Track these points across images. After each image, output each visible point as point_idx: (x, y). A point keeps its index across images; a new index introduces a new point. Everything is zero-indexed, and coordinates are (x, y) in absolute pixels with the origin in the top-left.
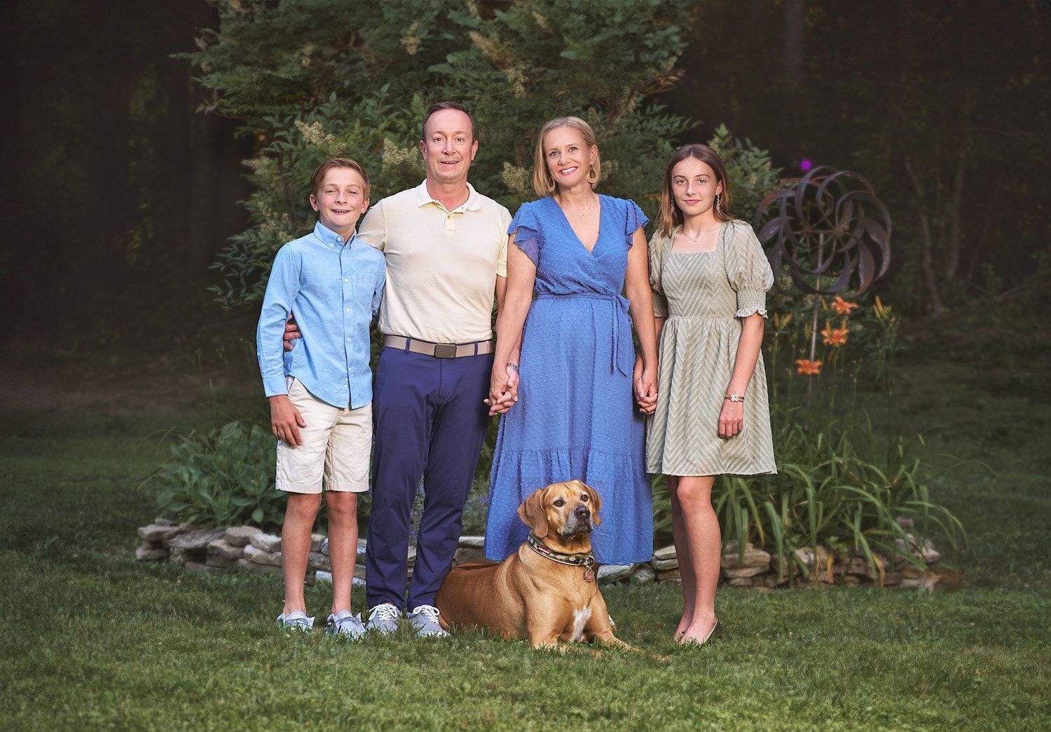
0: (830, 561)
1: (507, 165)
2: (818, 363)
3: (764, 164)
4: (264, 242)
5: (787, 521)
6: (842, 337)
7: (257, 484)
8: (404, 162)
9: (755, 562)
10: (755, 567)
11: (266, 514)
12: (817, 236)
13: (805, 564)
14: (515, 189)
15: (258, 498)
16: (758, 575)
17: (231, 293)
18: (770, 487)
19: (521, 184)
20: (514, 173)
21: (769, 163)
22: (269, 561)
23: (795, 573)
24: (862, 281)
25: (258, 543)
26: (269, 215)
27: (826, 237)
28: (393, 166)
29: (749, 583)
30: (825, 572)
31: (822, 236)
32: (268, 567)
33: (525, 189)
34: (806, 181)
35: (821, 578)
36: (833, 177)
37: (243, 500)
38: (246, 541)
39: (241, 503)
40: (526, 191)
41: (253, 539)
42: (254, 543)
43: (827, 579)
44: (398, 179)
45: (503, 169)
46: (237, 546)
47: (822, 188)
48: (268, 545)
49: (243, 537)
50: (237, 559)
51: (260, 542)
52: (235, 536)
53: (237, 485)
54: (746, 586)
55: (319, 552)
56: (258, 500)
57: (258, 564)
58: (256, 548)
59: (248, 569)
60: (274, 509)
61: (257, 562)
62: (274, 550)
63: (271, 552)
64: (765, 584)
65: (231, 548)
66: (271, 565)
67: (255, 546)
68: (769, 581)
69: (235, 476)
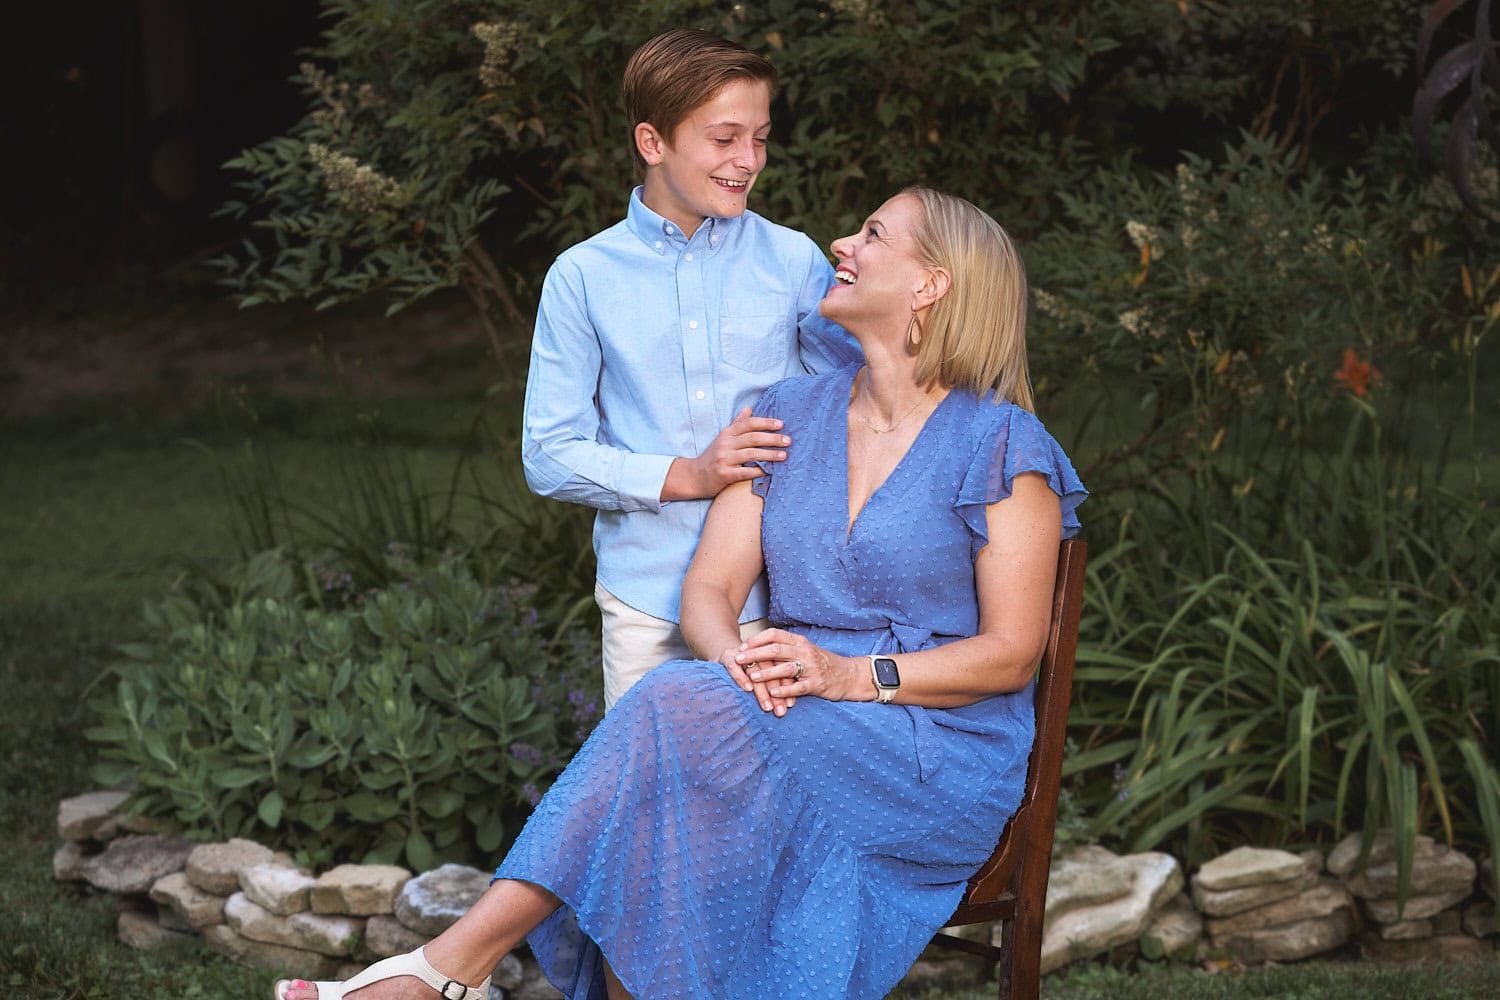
7: (267, 737)
9: (1439, 882)
10: (1439, 893)
11: (292, 801)
15: (274, 767)
16: (1445, 911)
17: (252, 267)
18: (1469, 698)
22: (280, 937)
25: (253, 890)
26: (329, 89)
29: (1428, 930)
32: (279, 950)
37: (236, 773)
38: (233, 885)
39: (236, 780)
41: (246, 879)
42: (247, 889)
46: (214, 895)
48: (274, 899)
49: (225, 870)
50: (215, 925)
51: (259, 890)
52: (210, 869)
53: (228, 733)
54: (1420, 940)
55: (391, 916)
56: (274, 771)
57: (254, 941)
58: (252, 901)
59: (235, 953)
60: (309, 792)
61: (252, 937)
62: (288, 910)
63: (282, 915)
64: (1465, 931)
65: (199, 898)
66: (284, 946)
67: (251, 896)
68: (1474, 923)
69: (225, 713)
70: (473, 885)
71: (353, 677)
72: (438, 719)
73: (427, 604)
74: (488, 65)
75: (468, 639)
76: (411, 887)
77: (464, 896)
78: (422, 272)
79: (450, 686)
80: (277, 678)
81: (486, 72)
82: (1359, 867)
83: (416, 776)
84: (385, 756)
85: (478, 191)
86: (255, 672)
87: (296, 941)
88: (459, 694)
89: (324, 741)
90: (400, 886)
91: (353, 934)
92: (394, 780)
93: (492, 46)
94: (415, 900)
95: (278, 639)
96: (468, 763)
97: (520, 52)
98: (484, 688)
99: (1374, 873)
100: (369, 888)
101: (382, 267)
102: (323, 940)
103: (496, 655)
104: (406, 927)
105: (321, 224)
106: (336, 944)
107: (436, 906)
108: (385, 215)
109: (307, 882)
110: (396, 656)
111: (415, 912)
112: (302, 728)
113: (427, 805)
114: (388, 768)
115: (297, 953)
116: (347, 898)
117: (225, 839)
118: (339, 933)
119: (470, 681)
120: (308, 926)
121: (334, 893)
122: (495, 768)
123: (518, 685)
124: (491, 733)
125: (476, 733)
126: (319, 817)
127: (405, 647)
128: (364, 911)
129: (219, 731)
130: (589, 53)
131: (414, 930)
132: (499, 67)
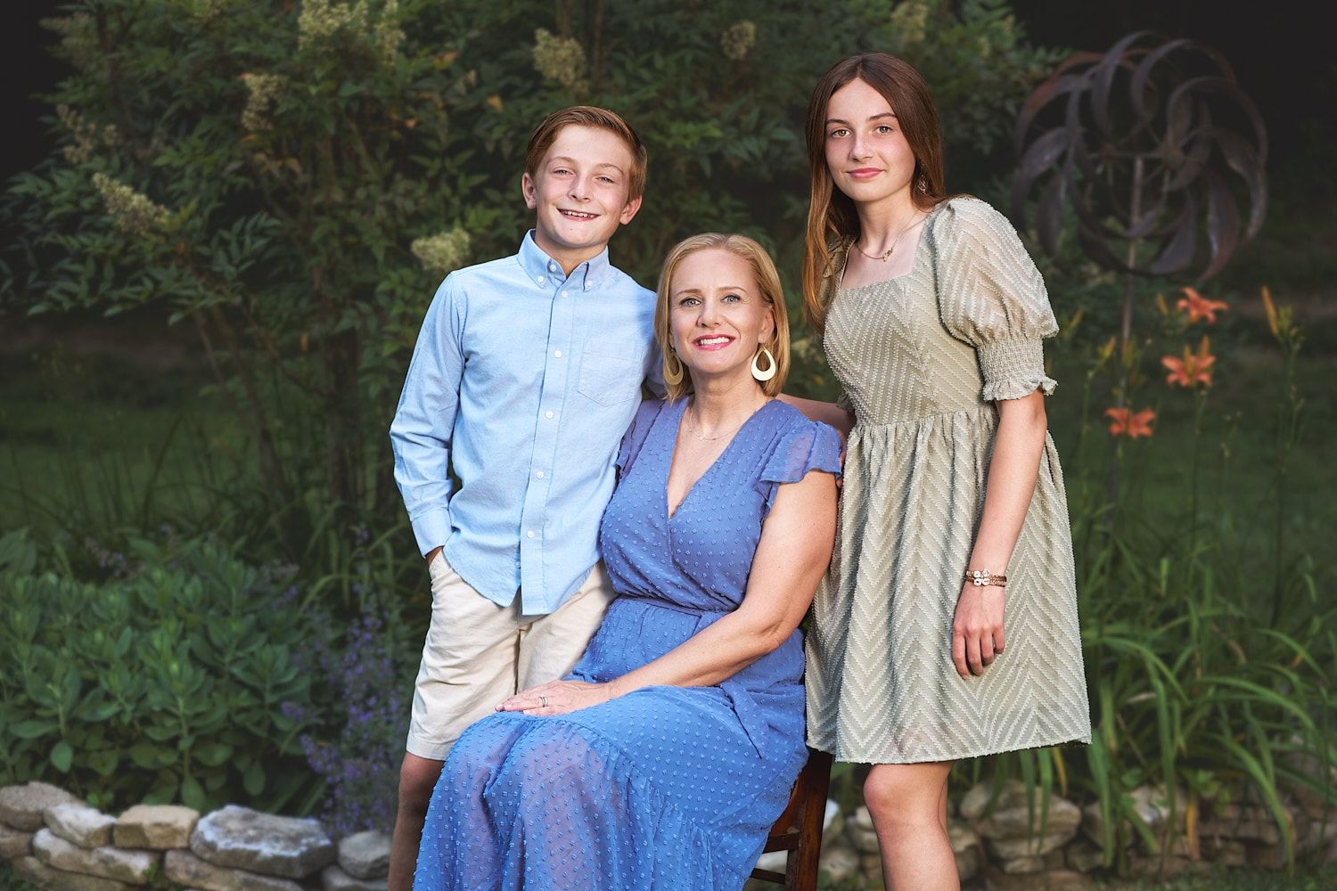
0: (1192, 816)
1: (542, 34)
2: (1148, 416)
3: (1003, 18)
4: (65, 195)
5: (1113, 743)
6: (1203, 371)
7: (57, 693)
8: (341, 29)
10: (1052, 835)
11: (78, 751)
12: (1130, 165)
13: (1145, 824)
14: (557, 80)
15: (62, 719)
16: (1057, 849)
19: (570, 70)
20: (556, 49)
21: (1011, 19)
22: (86, 867)
23: (1128, 842)
24: (1215, 247)
25: (60, 826)
26: (79, 128)
27: (1150, 165)
28: (319, 40)
29: (1040, 865)
30: (1184, 839)
31: (1139, 164)
32: (84, 878)
33: (577, 79)
34: (1114, 58)
35: (1177, 849)
36: (1162, 52)
37: (29, 725)
38: (39, 821)
39: (29, 731)
40: (579, 84)
41: (53, 818)
42: (53, 826)
43: (1187, 851)
44: (330, 65)
45: (534, 42)
46: (21, 830)
47: (1140, 76)
48: (81, 835)
49: (31, 809)
50: (20, 856)
51: (66, 826)
52: (18, 808)
53: (20, 690)
54: (1034, 874)
55: (187, 850)
56: (62, 725)
57: (61, 871)
58: (58, 836)
59: (41, 880)
60: (95, 742)
61: (60, 867)
62: (93, 843)
63: (88, 848)
64: (1069, 866)
65: (7, 833)
66: (89, 875)
67: (57, 831)
68: (1079, 860)
69: (17, 673)
70: (257, 823)
71: (133, 643)
72: (212, 679)
73: (196, 580)
74: (250, 110)
75: (234, 612)
76: (203, 825)
77: (251, 833)
78: (195, 288)
79: (219, 651)
80: (62, 642)
81: (248, 117)
82: (986, 812)
83: (191, 730)
84: (167, 712)
85: (246, 222)
86: (39, 638)
87: (101, 871)
88: (227, 659)
89: (109, 697)
90: (194, 825)
91: (151, 865)
92: (173, 733)
93: (256, 93)
94: (210, 836)
95: (59, 608)
96: (239, 719)
97: (280, 101)
98: (252, 654)
99: (1000, 817)
100: (168, 825)
101: (156, 283)
102: (126, 870)
103: (260, 627)
104: (201, 859)
105: (97, 243)
106: (137, 873)
107: (229, 841)
108: (154, 239)
109: (107, 820)
110: (172, 625)
111: (211, 847)
112: (88, 686)
113: (200, 755)
114: (170, 722)
115: (101, 881)
116: (147, 834)
117: (24, 783)
118: (140, 864)
119: (239, 648)
120: (112, 859)
121: (136, 829)
122: (258, 724)
123: (282, 650)
124: (256, 693)
125: (245, 693)
126: (104, 765)
127: (180, 619)
128: (163, 845)
129: (9, 688)
130: (342, 105)
131: (210, 862)
132: (260, 114)
